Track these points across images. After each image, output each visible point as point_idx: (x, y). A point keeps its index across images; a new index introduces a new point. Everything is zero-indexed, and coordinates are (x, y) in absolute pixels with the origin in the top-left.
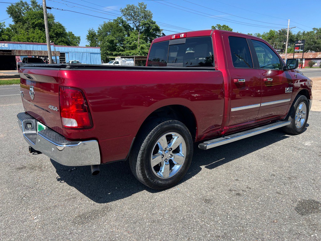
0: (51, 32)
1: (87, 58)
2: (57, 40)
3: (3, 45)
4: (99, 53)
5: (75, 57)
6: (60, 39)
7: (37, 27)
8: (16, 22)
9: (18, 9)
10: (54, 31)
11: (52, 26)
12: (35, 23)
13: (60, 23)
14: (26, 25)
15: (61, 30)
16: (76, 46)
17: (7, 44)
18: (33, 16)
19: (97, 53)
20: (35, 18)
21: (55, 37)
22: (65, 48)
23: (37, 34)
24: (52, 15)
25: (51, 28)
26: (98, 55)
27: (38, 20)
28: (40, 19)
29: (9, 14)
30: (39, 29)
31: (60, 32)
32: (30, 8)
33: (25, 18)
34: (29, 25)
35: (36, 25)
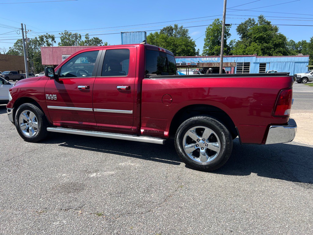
0: (270, 44)
1: (290, 68)
2: (274, 50)
3: (214, 59)
4: (307, 62)
5: (277, 67)
6: (277, 50)
7: (257, 41)
8: (242, 38)
9: (245, 26)
10: (273, 42)
11: (273, 38)
12: (256, 37)
13: (281, 34)
14: (249, 40)
15: (281, 40)
16: (294, 55)
17: (217, 58)
18: (257, 30)
19: (304, 62)
20: (258, 32)
21: (273, 48)
22: (268, 58)
23: (254, 47)
24: (276, 28)
25: (271, 40)
26: (306, 64)
27: (259, 34)
28: (262, 33)
29: (238, 32)
30: (259, 42)
31: (279, 42)
32: (256, 23)
33: (249, 34)
34: (251, 40)
35: (257, 39)
